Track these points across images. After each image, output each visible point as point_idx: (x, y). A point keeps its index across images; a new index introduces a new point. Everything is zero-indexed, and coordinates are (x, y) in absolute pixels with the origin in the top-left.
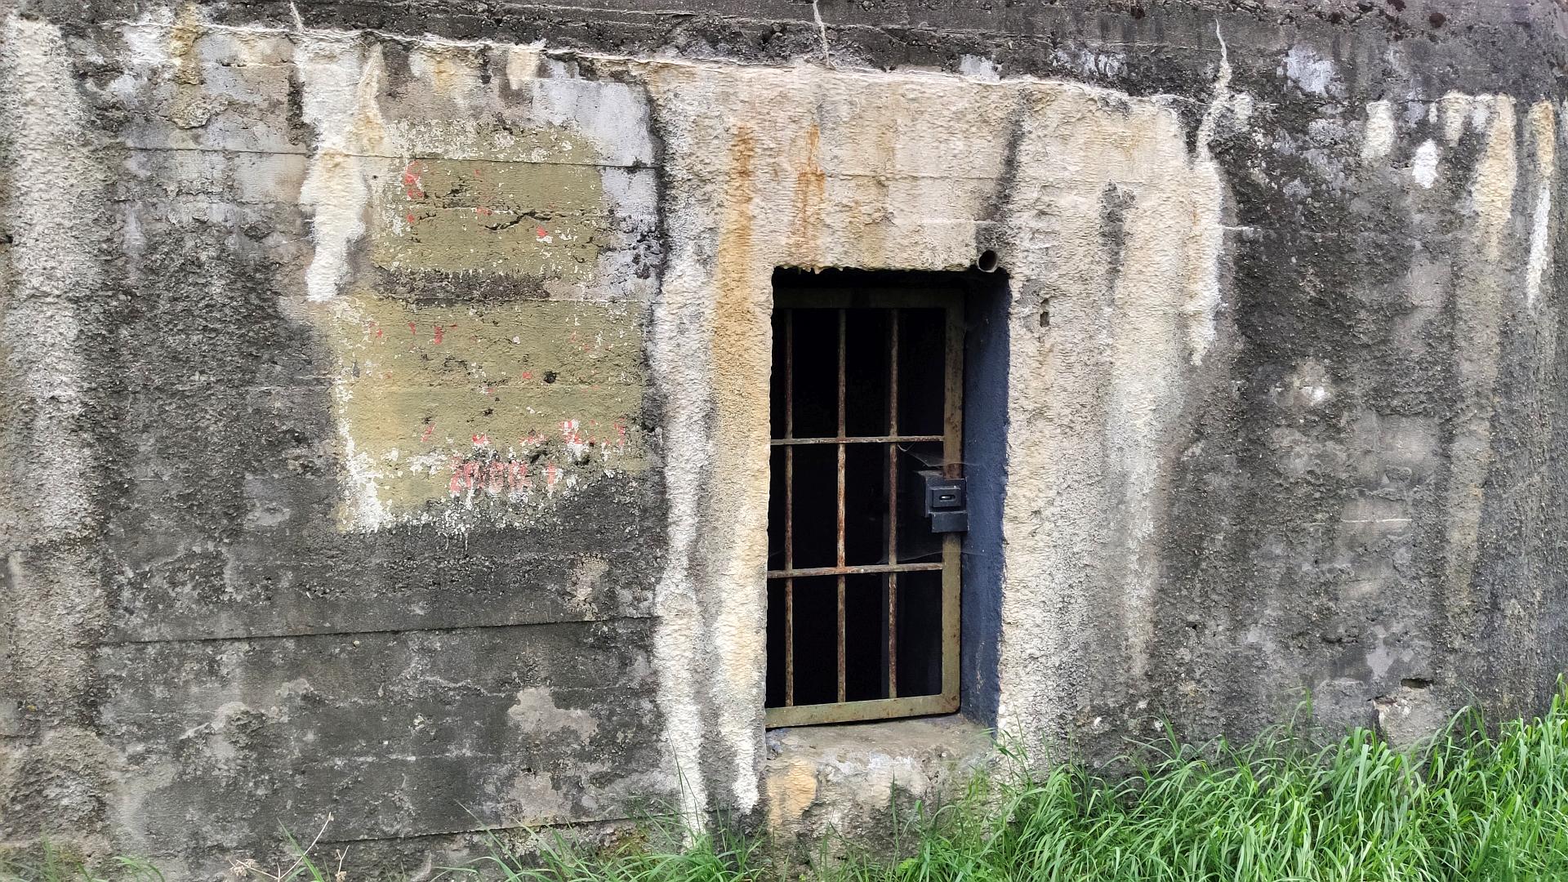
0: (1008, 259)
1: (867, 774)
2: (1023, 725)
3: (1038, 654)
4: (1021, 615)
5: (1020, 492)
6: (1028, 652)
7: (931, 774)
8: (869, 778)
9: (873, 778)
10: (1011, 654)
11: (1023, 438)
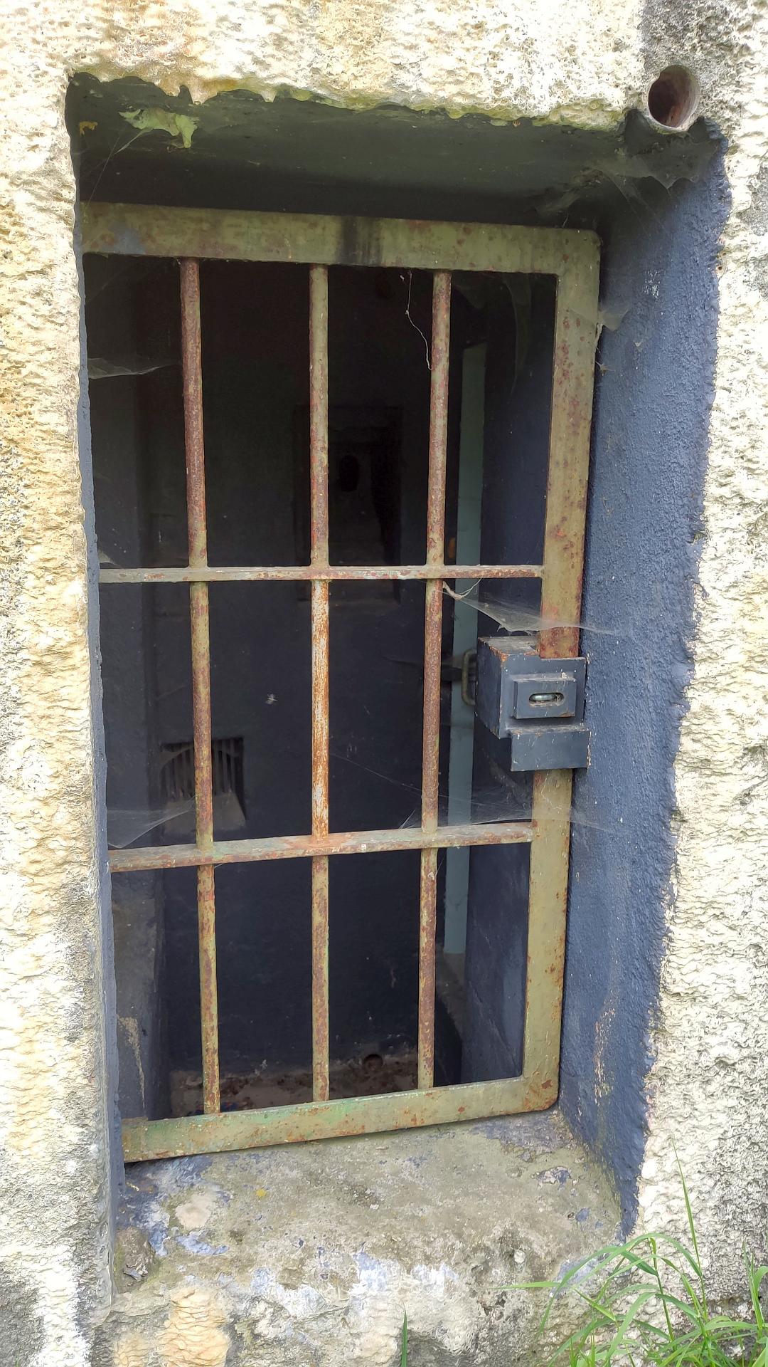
0: (727, 94)
1: (347, 1311)
2: (692, 1196)
3: (734, 1055)
4: (705, 977)
5: (719, 703)
6: (715, 1053)
7: (489, 1299)
8: (352, 1318)
9: (361, 1318)
10: (676, 1058)
11: (734, 573)
